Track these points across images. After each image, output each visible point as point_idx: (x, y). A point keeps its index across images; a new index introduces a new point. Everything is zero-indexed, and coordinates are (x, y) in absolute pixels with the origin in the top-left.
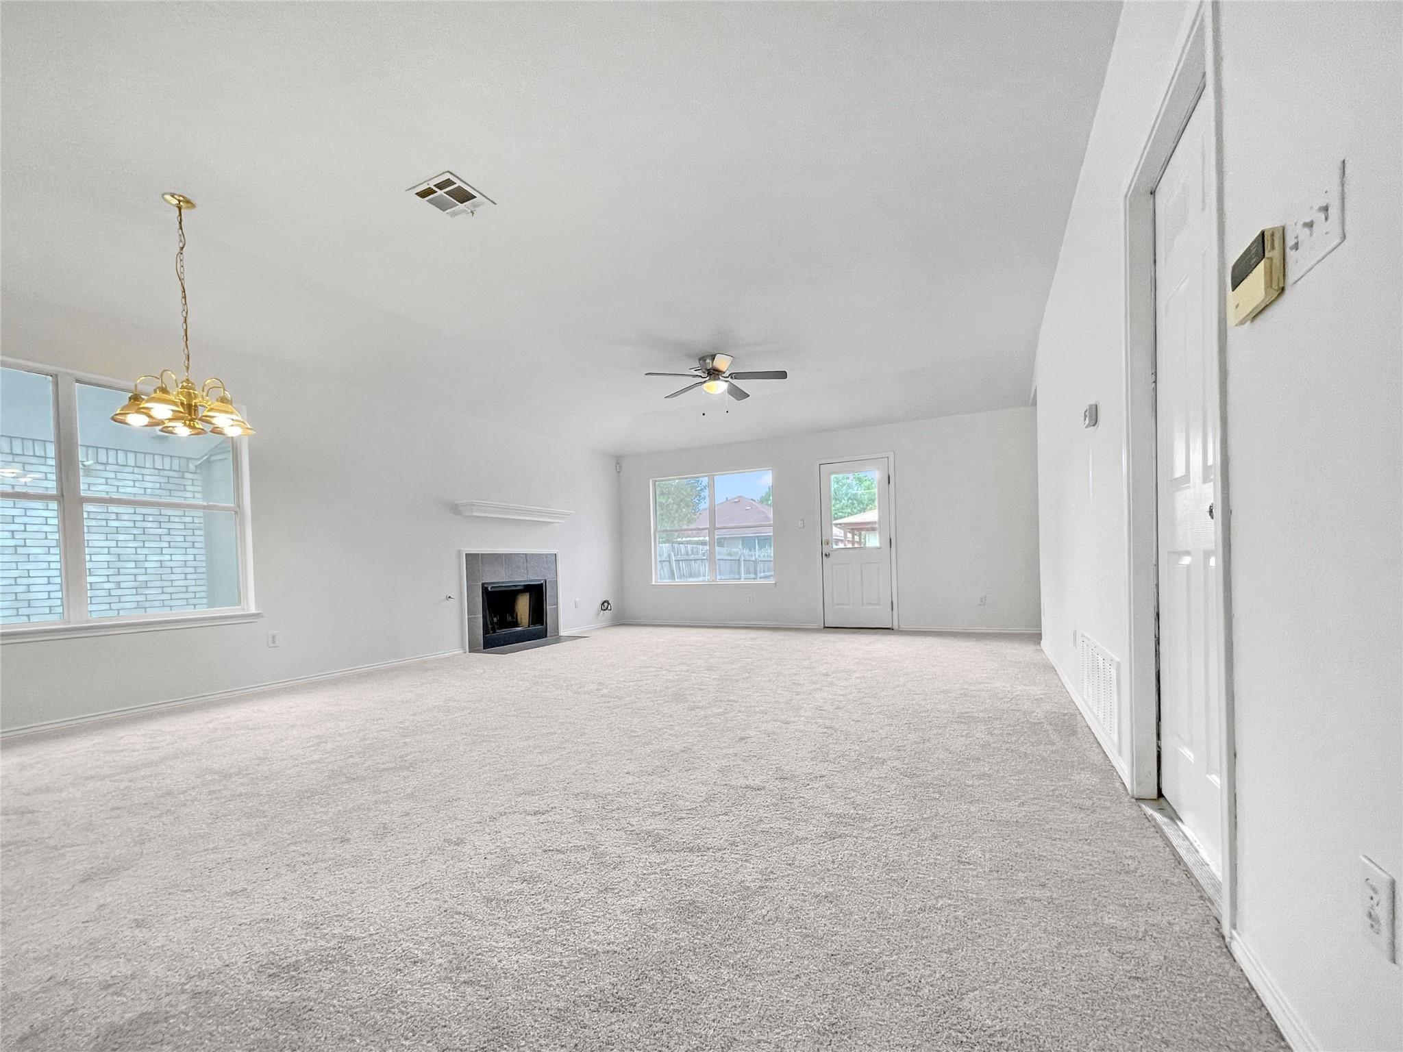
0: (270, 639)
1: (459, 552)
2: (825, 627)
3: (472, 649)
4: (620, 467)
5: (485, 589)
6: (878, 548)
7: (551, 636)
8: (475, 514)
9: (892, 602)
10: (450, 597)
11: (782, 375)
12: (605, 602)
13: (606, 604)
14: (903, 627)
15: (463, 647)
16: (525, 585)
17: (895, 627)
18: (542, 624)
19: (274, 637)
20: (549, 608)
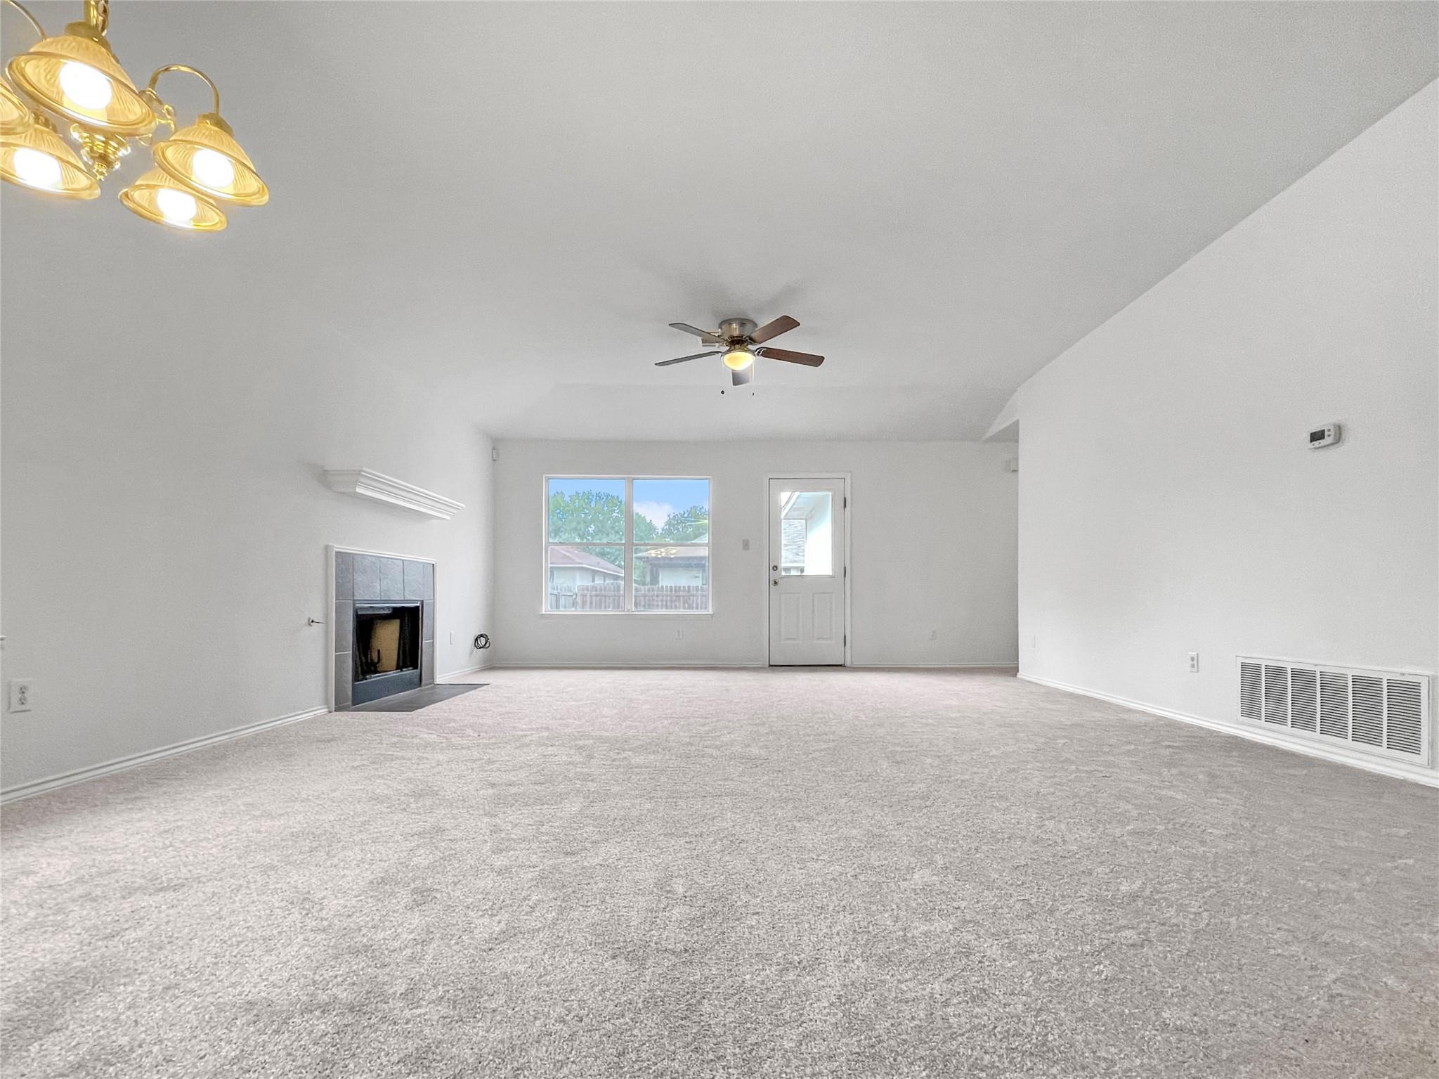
0: (16, 696)
1: (327, 548)
2: (770, 666)
3: (339, 708)
4: (497, 453)
5: (356, 611)
6: (831, 577)
7: (427, 685)
8: (359, 490)
9: (845, 637)
10: (313, 621)
11: (816, 361)
12: (481, 636)
13: (483, 640)
14: (857, 664)
15: (327, 702)
16: (395, 609)
17: (848, 663)
18: (415, 667)
19: (23, 690)
20: (425, 643)
